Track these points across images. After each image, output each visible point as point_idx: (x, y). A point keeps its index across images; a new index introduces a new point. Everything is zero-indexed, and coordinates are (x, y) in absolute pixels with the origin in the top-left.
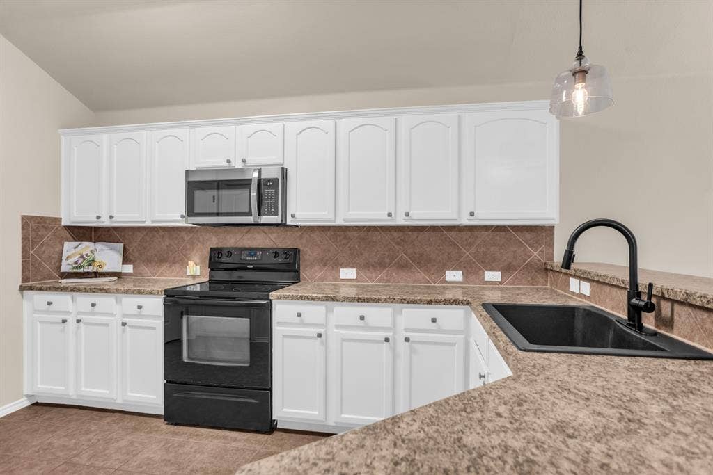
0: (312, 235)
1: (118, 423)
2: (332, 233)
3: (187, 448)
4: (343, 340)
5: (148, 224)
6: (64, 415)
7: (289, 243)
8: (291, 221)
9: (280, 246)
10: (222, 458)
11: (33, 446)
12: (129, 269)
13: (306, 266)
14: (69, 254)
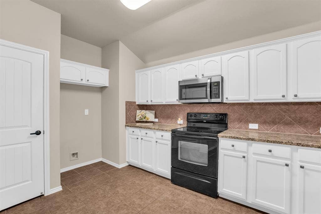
0: (234, 107)
1: (155, 179)
2: (245, 106)
3: (181, 197)
4: (258, 161)
5: (164, 103)
6: (138, 172)
7: (222, 111)
8: (226, 101)
9: (218, 112)
10: (196, 206)
11: (130, 181)
12: (157, 120)
13: (231, 122)
14: (138, 114)
